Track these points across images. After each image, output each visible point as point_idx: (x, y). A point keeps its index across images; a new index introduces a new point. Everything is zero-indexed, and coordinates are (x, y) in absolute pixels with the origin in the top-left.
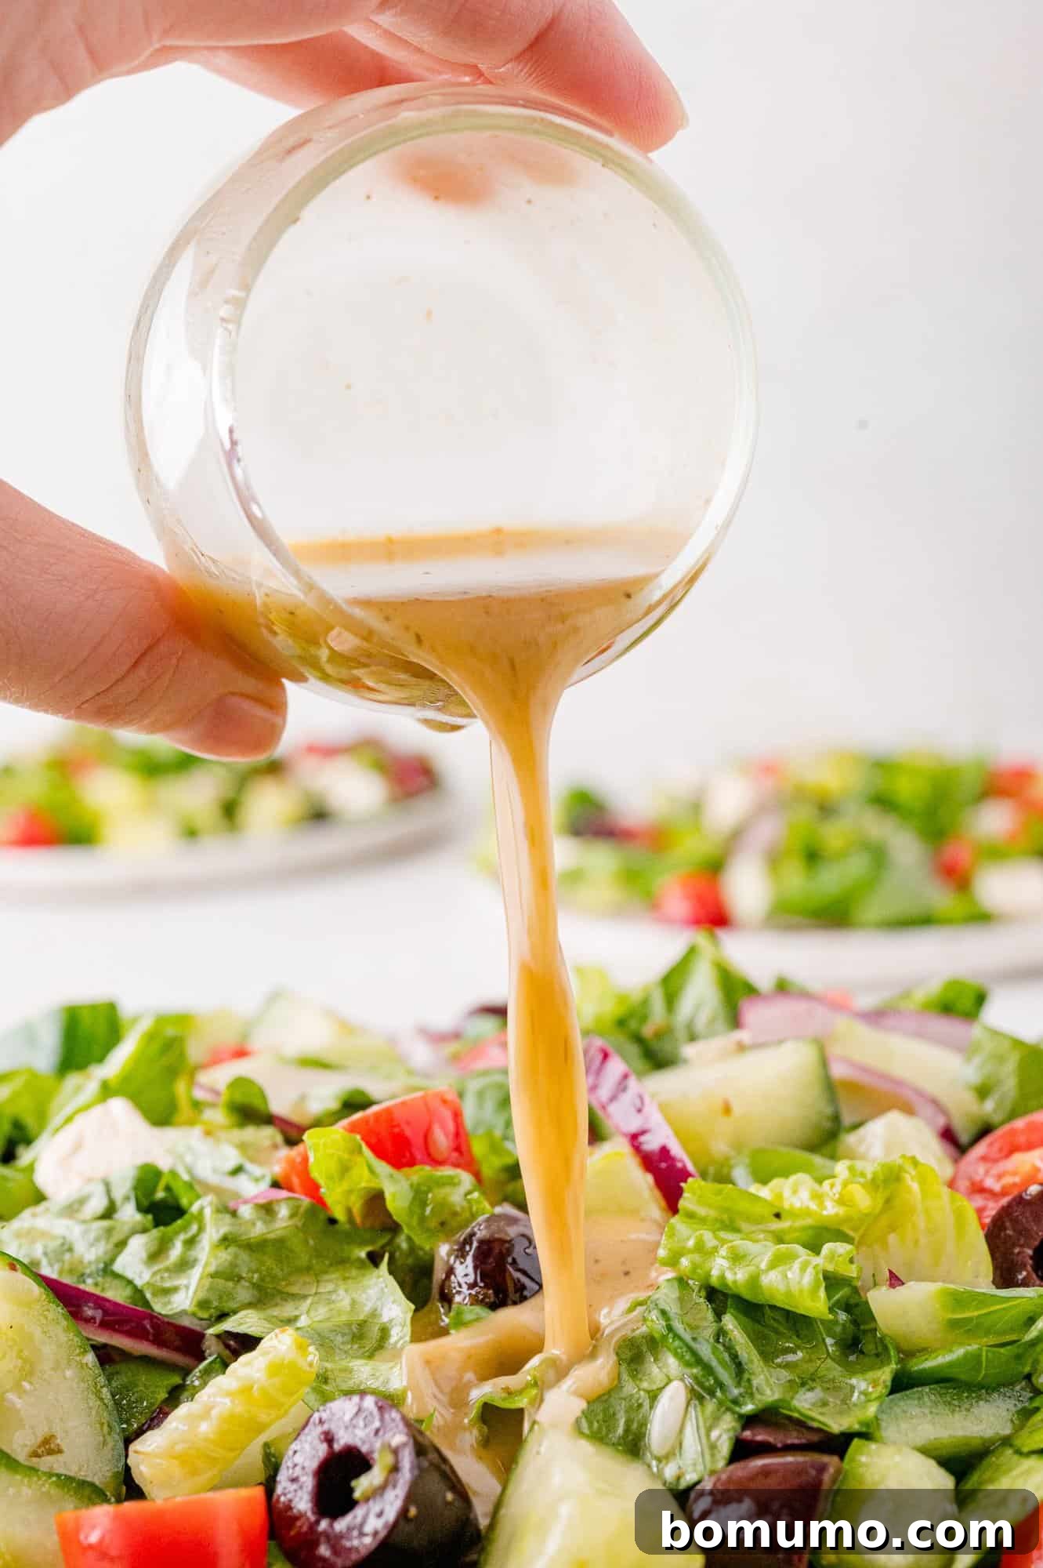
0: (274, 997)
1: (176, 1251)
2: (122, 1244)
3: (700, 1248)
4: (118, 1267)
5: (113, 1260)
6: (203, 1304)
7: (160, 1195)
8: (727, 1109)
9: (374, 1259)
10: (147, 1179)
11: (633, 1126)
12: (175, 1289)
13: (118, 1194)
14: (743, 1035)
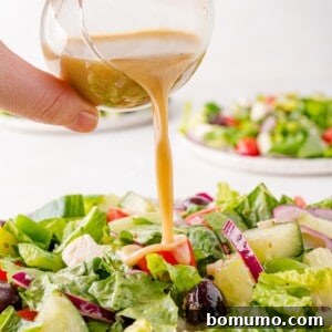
0: (128, 194)
1: (107, 287)
2: (90, 284)
3: (265, 296)
4: (89, 291)
5: (87, 289)
6: (116, 305)
7: (100, 267)
8: (270, 246)
9: (166, 291)
10: (97, 262)
11: (242, 249)
12: (107, 300)
13: (89, 267)
14: (275, 220)
